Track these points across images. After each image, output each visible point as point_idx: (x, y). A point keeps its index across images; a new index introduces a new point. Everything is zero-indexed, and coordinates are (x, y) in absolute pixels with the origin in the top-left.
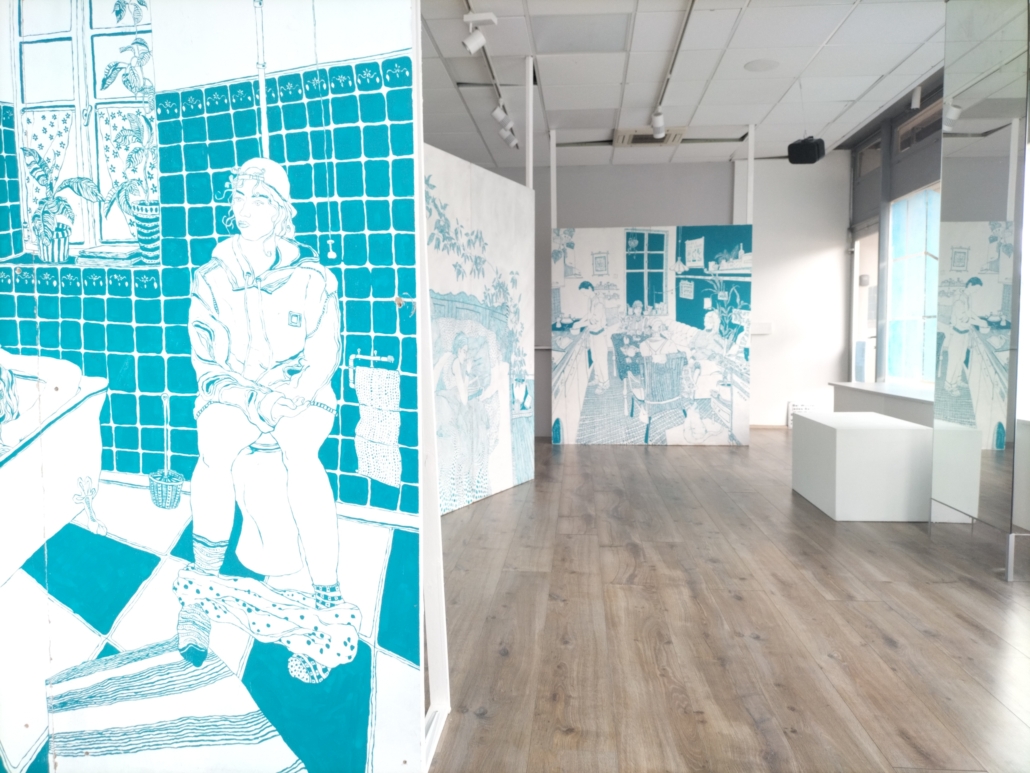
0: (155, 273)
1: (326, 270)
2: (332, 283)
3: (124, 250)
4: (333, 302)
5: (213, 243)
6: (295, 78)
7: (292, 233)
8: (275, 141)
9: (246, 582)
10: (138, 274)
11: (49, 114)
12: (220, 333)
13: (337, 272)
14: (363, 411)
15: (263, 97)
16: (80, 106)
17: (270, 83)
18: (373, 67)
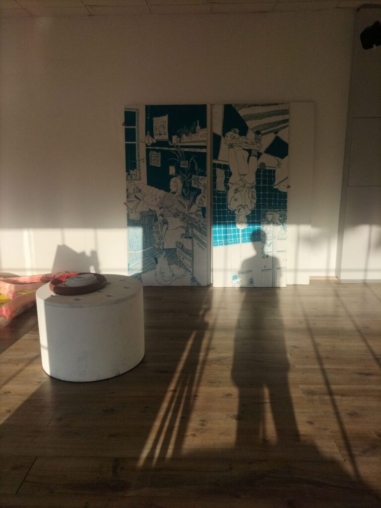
0: (263, 208)
1: (230, 209)
2: (229, 206)
3: (269, 213)
4: (229, 203)
5: (251, 214)
6: (234, 243)
7: (236, 216)
8: (238, 232)
9: (247, 148)
10: (266, 208)
11: (282, 238)
12: (250, 197)
13: (228, 208)
14: (223, 182)
15: (241, 240)
16: (276, 239)
17: (239, 242)
18: (220, 245)
